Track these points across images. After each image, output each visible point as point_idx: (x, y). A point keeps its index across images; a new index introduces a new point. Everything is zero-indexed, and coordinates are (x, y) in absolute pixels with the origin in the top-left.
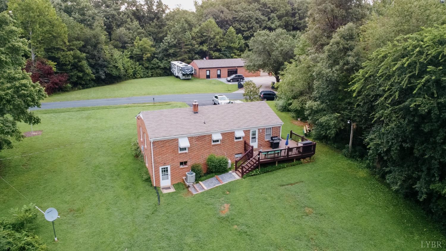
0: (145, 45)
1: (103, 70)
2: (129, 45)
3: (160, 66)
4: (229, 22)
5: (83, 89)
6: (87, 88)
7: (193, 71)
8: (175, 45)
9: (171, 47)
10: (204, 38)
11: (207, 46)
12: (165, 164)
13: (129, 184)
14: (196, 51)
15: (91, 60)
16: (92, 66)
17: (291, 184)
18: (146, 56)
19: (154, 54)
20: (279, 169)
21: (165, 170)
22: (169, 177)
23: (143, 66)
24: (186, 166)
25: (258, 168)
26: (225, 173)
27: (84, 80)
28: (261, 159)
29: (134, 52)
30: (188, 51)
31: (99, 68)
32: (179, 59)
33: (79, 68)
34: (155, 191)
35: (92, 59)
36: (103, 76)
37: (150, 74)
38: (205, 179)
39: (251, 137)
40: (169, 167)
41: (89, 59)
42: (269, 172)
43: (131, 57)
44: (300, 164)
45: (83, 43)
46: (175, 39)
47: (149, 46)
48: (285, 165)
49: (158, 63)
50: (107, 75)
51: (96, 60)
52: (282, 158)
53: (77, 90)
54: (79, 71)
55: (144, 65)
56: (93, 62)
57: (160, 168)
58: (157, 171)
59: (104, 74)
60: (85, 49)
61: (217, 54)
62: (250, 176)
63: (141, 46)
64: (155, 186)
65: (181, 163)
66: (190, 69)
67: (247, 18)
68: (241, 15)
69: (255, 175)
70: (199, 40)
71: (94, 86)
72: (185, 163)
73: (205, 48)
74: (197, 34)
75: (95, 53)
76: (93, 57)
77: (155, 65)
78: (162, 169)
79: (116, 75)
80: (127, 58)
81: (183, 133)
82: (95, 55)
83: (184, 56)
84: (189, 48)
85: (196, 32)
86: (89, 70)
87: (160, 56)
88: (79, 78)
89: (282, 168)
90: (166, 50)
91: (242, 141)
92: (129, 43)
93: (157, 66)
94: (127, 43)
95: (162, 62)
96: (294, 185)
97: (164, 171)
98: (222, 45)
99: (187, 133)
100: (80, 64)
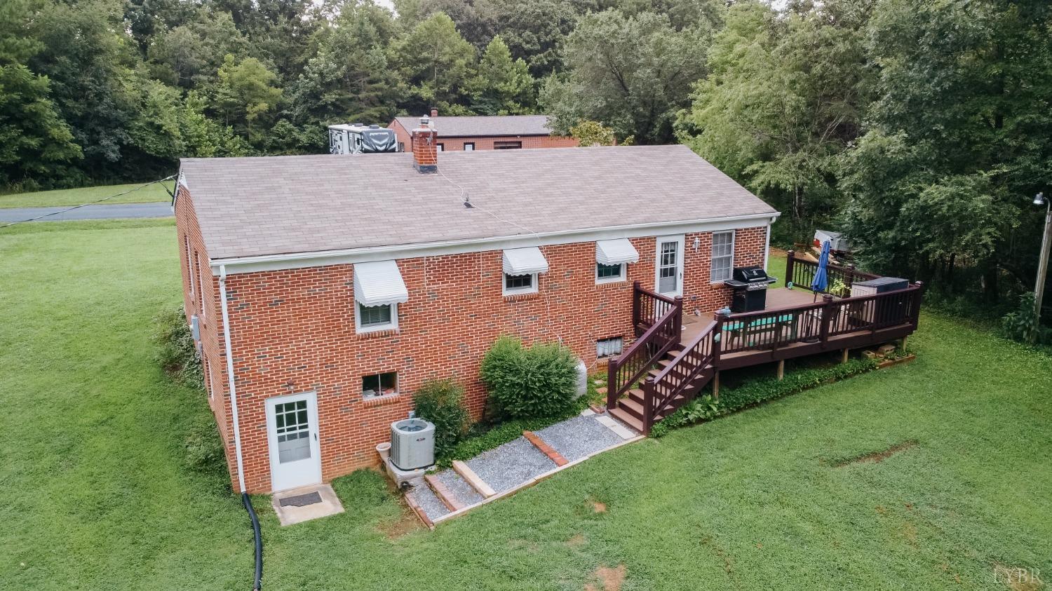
0: (253, 79)
1: (113, 134)
2: (201, 77)
3: (296, 141)
4: (489, 28)
5: (41, 190)
6: (57, 187)
7: (394, 142)
8: (339, 81)
9: (328, 86)
10: (423, 67)
11: (431, 88)
12: (290, 386)
13: (110, 488)
14: (402, 98)
15: (70, 103)
16: (76, 122)
17: (874, 454)
18: (256, 109)
19: (281, 106)
20: (794, 392)
21: (293, 417)
22: (315, 446)
23: (247, 138)
24: (391, 395)
25: (710, 391)
26: (564, 419)
27: (47, 162)
28: (726, 352)
29: (219, 96)
30: (377, 96)
31: (100, 128)
32: (352, 118)
33: (26, 123)
34: (243, 516)
35: (76, 99)
36: (114, 151)
38: (481, 450)
39: (658, 266)
40: (311, 399)
41: (66, 97)
42: (754, 404)
43: (209, 113)
44: (867, 371)
45: (40, 46)
46: (340, 64)
47: (263, 81)
48: (816, 374)
49: (290, 131)
50: (125, 149)
51: (90, 105)
52: (801, 344)
53: (20, 192)
54: (27, 132)
55: (251, 137)
56: (78, 108)
57: (270, 406)
58: (253, 421)
59: (117, 148)
60: (50, 65)
61: (461, 109)
62: (681, 426)
63: (241, 79)
64: (243, 490)
65: (370, 383)
66: (385, 137)
67: (538, 17)
68: (522, 10)
69: (699, 421)
70: (409, 70)
71: (82, 185)
72: (388, 381)
73: (426, 92)
74: (404, 54)
75: (87, 80)
76: (79, 92)
77: (283, 138)
78: (279, 408)
79: (158, 153)
80: (197, 113)
82: (84, 88)
83: (367, 112)
84: (380, 89)
85: (399, 47)
86: (64, 131)
87: (298, 111)
88: (25, 152)
89: (804, 389)
90: (315, 95)
91: (623, 285)
92: (205, 74)
93: (288, 139)
94: (198, 72)
95: (302, 130)
96: (886, 460)
97: (291, 419)
98: (473, 85)
100: (28, 107)
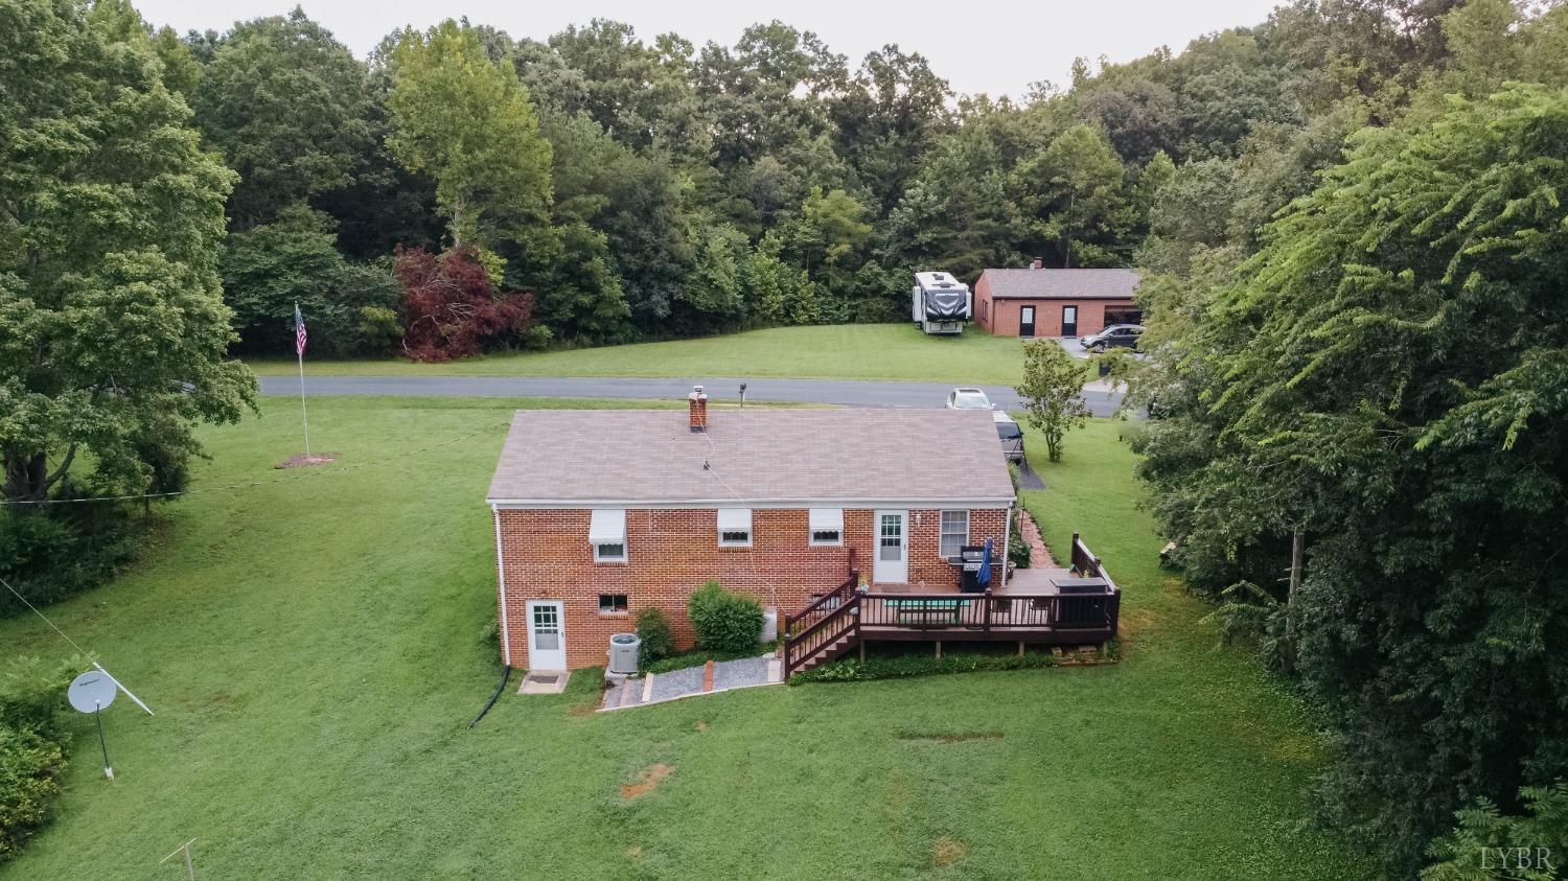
0: (837, 215)
1: (665, 289)
2: (785, 213)
3: (882, 287)
4: (1163, 137)
5: (592, 346)
6: (607, 343)
7: (964, 305)
8: (942, 215)
9: (928, 222)
10: (1057, 194)
11: (1063, 222)
12: (545, 594)
14: (1015, 237)
15: (627, 257)
16: (629, 275)
18: (838, 249)
19: (873, 243)
20: (946, 672)
21: (545, 616)
22: (562, 641)
23: (827, 283)
24: (621, 613)
26: (745, 657)
27: (597, 319)
28: (867, 625)
29: (798, 236)
30: (983, 236)
31: (653, 283)
32: (947, 263)
33: (584, 281)
35: (633, 252)
36: (663, 307)
37: (845, 313)
38: (670, 669)
39: (878, 537)
40: (560, 606)
41: (626, 251)
42: (898, 676)
43: (785, 255)
45: (606, 201)
46: (942, 196)
47: (850, 217)
48: (976, 659)
49: (878, 274)
50: (677, 305)
51: (647, 258)
52: (964, 629)
53: (572, 349)
54: (583, 289)
55: (831, 283)
56: (633, 262)
57: (530, 606)
58: (517, 614)
59: (666, 304)
60: (614, 220)
61: (1095, 251)
62: (817, 680)
63: (825, 216)
64: (508, 663)
65: (605, 601)
66: (954, 298)
67: (1235, 119)
68: (1213, 110)
69: (834, 679)
70: (1032, 200)
71: (632, 341)
72: (621, 601)
73: (1051, 229)
74: (1030, 179)
75: (645, 233)
76: (637, 246)
77: (869, 283)
78: (537, 609)
79: (709, 308)
80: (769, 256)
81: (608, 494)
82: (642, 242)
83: (968, 256)
84: (988, 227)
85: (1025, 170)
86: (614, 288)
87: (888, 252)
88: (580, 310)
89: (959, 671)
90: (909, 233)
91: (838, 549)
92: (787, 208)
93: (873, 285)
94: (781, 207)
95: (891, 275)
96: (956, 743)
97: (547, 619)
98: (1119, 219)
99: (624, 494)
100: (586, 266)
